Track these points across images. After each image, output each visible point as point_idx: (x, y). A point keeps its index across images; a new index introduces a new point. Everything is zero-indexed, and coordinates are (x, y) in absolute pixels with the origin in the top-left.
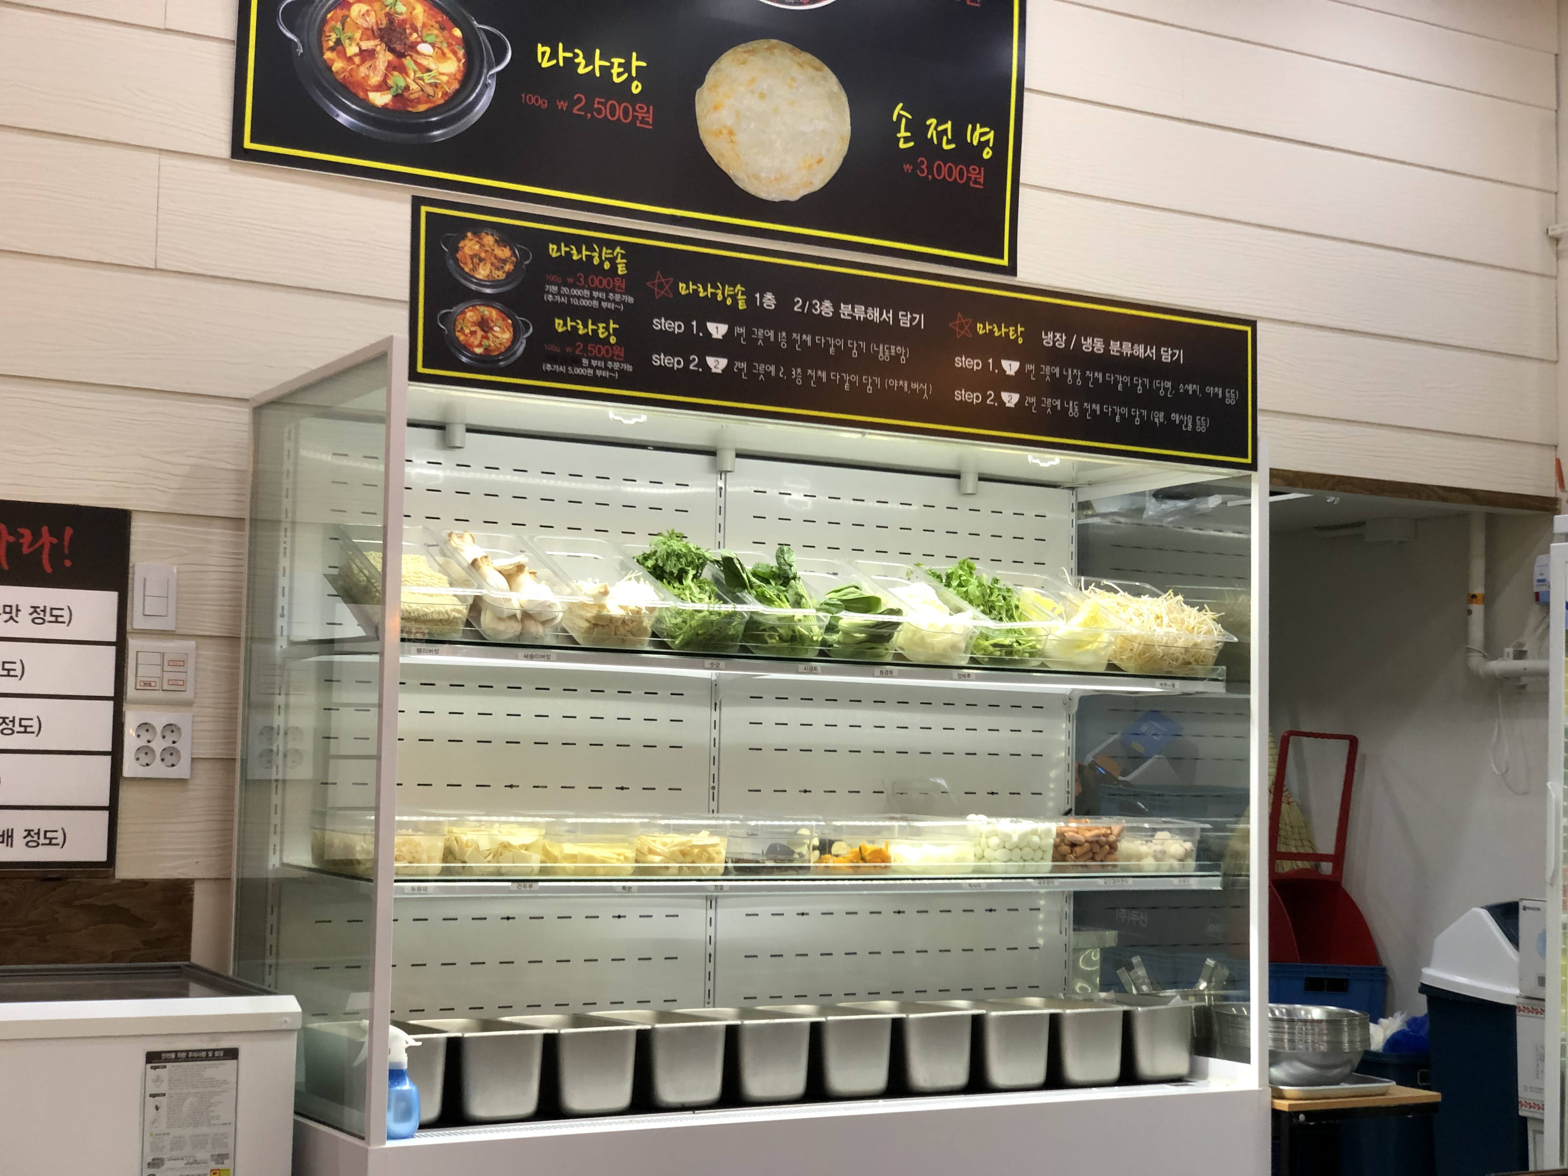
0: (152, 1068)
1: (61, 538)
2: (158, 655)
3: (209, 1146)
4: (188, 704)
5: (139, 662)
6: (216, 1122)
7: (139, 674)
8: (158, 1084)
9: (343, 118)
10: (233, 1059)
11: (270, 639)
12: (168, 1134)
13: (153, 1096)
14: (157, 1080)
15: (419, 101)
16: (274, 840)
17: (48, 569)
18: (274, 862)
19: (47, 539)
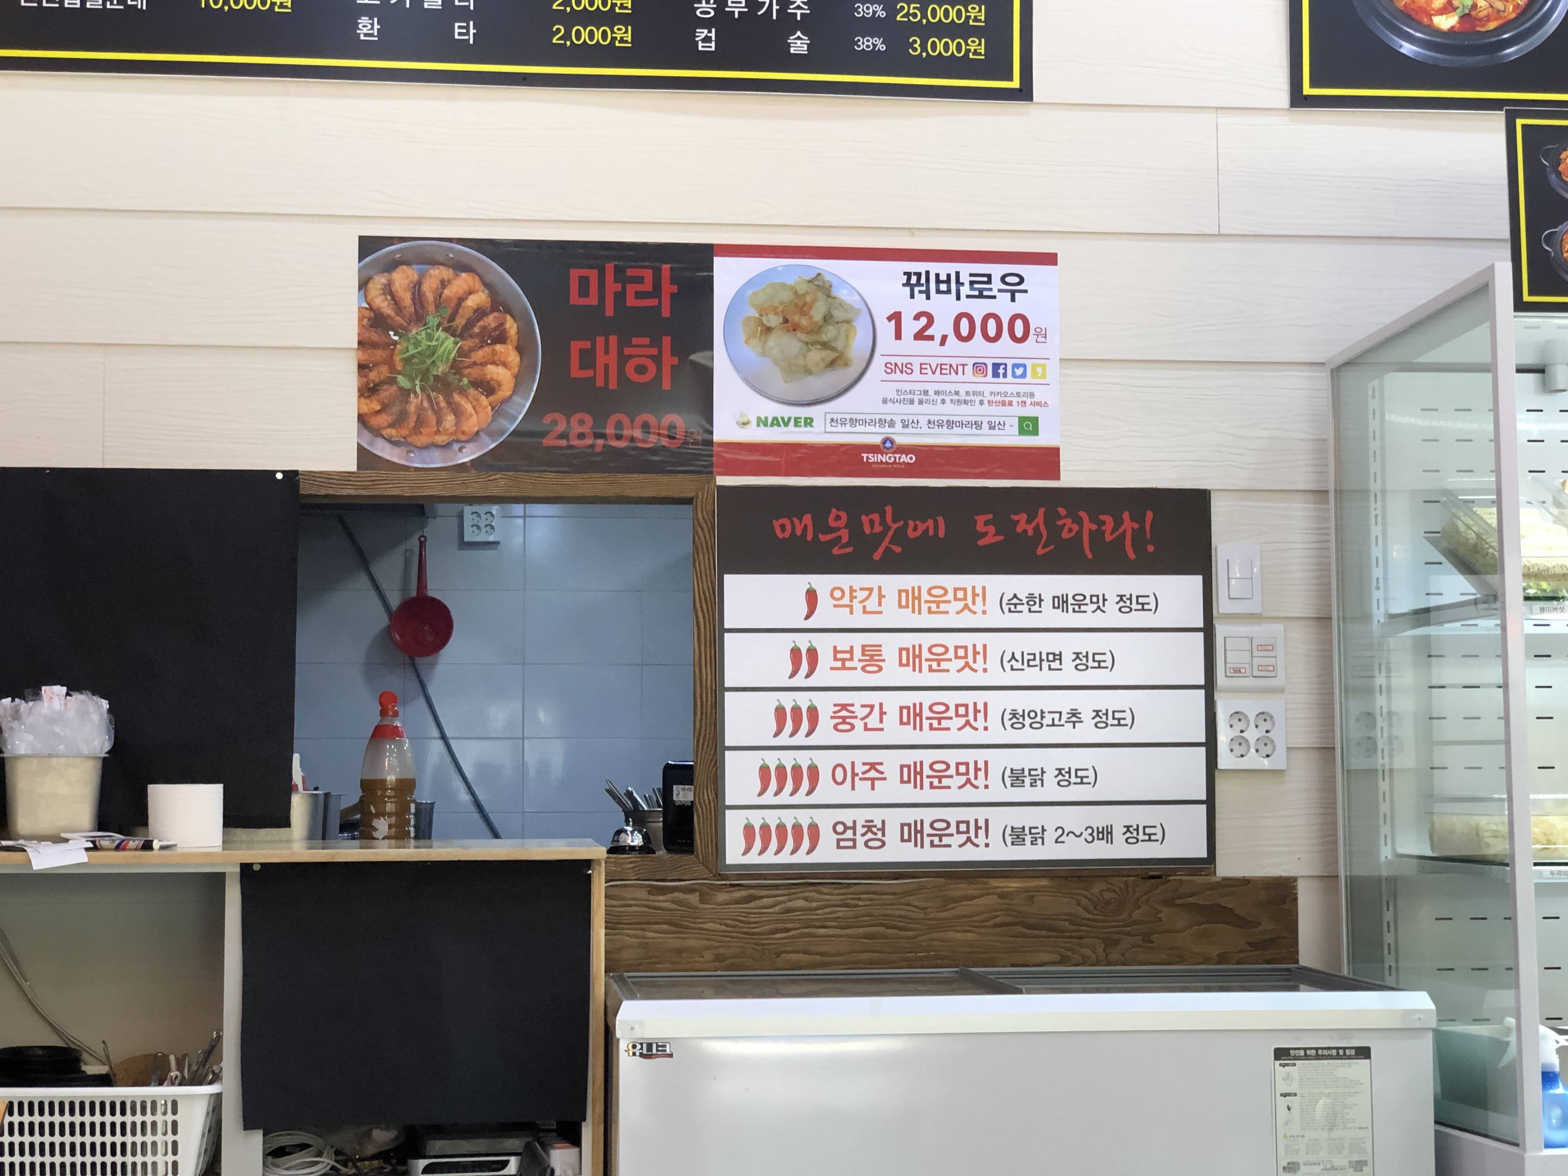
0: (1280, 1065)
1: (1141, 522)
2: (1247, 641)
3: (1346, 1151)
4: (1280, 690)
5: (1227, 648)
6: (1351, 1125)
7: (1228, 660)
8: (1288, 1082)
9: (1407, 48)
10: (1366, 1058)
11: (1366, 618)
12: (1303, 1136)
13: (1285, 1095)
14: (1288, 1078)
15: (1488, 18)
16: (1385, 829)
17: (1132, 556)
18: (1386, 853)
19: (1128, 525)
